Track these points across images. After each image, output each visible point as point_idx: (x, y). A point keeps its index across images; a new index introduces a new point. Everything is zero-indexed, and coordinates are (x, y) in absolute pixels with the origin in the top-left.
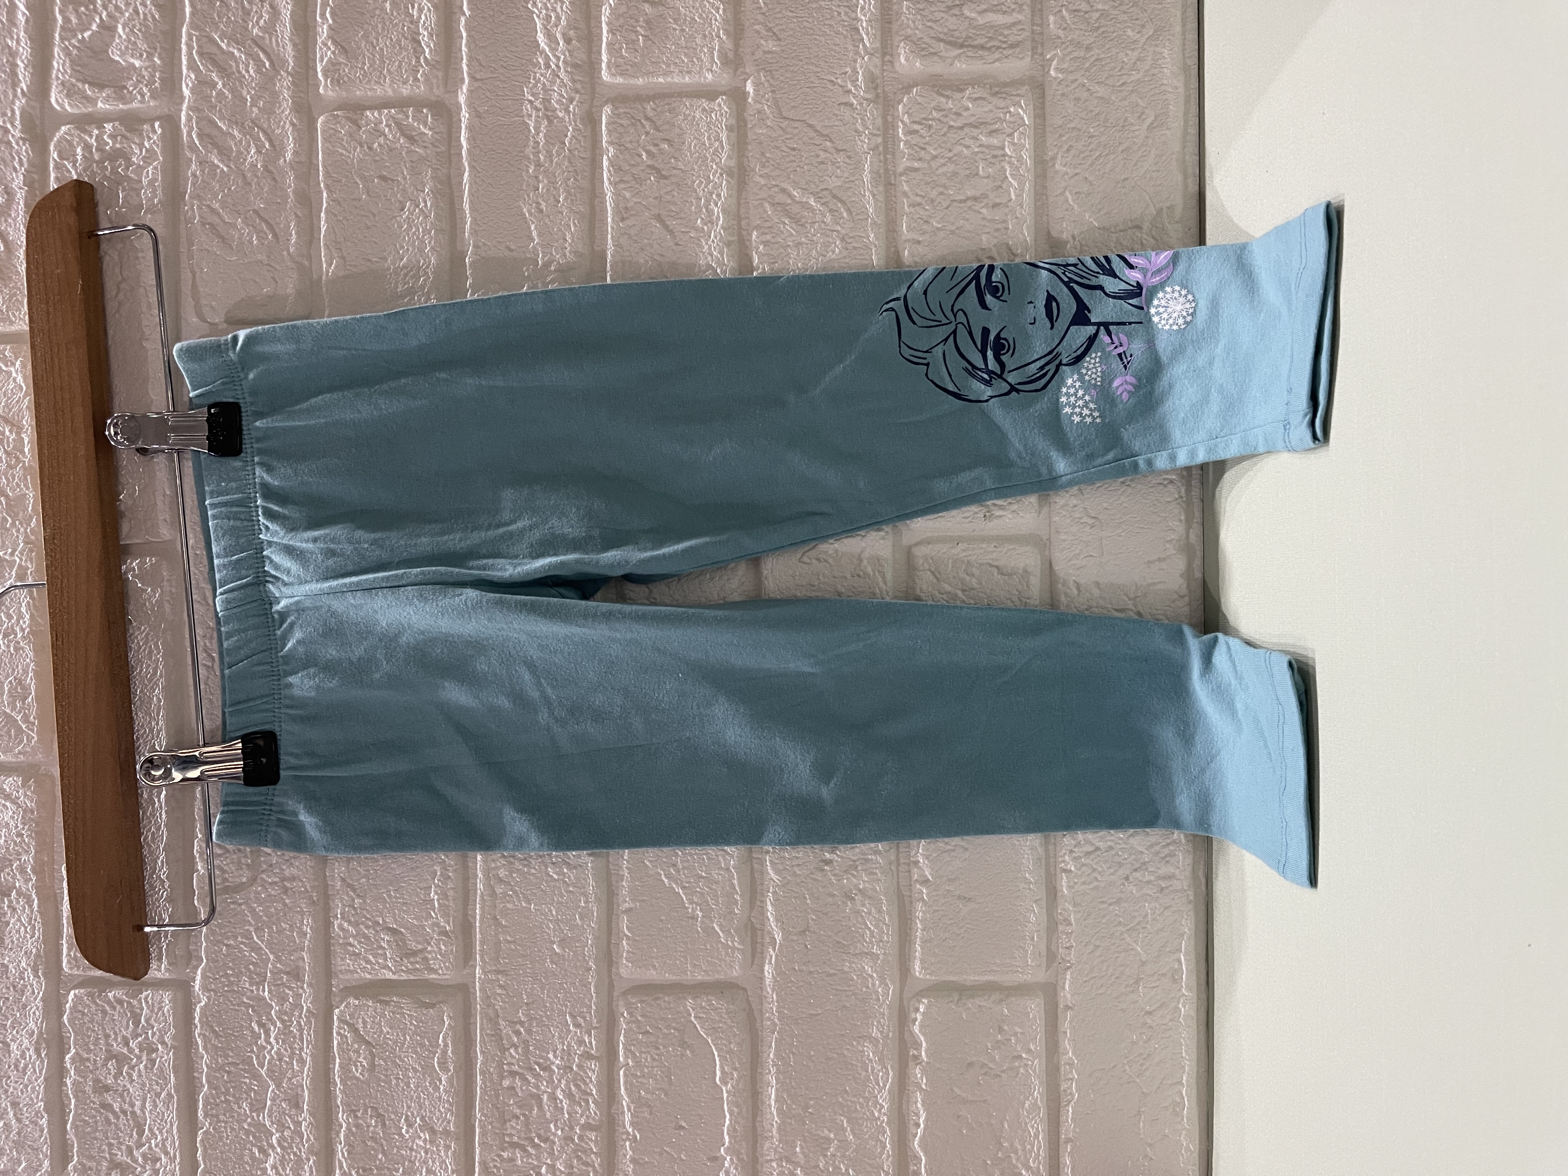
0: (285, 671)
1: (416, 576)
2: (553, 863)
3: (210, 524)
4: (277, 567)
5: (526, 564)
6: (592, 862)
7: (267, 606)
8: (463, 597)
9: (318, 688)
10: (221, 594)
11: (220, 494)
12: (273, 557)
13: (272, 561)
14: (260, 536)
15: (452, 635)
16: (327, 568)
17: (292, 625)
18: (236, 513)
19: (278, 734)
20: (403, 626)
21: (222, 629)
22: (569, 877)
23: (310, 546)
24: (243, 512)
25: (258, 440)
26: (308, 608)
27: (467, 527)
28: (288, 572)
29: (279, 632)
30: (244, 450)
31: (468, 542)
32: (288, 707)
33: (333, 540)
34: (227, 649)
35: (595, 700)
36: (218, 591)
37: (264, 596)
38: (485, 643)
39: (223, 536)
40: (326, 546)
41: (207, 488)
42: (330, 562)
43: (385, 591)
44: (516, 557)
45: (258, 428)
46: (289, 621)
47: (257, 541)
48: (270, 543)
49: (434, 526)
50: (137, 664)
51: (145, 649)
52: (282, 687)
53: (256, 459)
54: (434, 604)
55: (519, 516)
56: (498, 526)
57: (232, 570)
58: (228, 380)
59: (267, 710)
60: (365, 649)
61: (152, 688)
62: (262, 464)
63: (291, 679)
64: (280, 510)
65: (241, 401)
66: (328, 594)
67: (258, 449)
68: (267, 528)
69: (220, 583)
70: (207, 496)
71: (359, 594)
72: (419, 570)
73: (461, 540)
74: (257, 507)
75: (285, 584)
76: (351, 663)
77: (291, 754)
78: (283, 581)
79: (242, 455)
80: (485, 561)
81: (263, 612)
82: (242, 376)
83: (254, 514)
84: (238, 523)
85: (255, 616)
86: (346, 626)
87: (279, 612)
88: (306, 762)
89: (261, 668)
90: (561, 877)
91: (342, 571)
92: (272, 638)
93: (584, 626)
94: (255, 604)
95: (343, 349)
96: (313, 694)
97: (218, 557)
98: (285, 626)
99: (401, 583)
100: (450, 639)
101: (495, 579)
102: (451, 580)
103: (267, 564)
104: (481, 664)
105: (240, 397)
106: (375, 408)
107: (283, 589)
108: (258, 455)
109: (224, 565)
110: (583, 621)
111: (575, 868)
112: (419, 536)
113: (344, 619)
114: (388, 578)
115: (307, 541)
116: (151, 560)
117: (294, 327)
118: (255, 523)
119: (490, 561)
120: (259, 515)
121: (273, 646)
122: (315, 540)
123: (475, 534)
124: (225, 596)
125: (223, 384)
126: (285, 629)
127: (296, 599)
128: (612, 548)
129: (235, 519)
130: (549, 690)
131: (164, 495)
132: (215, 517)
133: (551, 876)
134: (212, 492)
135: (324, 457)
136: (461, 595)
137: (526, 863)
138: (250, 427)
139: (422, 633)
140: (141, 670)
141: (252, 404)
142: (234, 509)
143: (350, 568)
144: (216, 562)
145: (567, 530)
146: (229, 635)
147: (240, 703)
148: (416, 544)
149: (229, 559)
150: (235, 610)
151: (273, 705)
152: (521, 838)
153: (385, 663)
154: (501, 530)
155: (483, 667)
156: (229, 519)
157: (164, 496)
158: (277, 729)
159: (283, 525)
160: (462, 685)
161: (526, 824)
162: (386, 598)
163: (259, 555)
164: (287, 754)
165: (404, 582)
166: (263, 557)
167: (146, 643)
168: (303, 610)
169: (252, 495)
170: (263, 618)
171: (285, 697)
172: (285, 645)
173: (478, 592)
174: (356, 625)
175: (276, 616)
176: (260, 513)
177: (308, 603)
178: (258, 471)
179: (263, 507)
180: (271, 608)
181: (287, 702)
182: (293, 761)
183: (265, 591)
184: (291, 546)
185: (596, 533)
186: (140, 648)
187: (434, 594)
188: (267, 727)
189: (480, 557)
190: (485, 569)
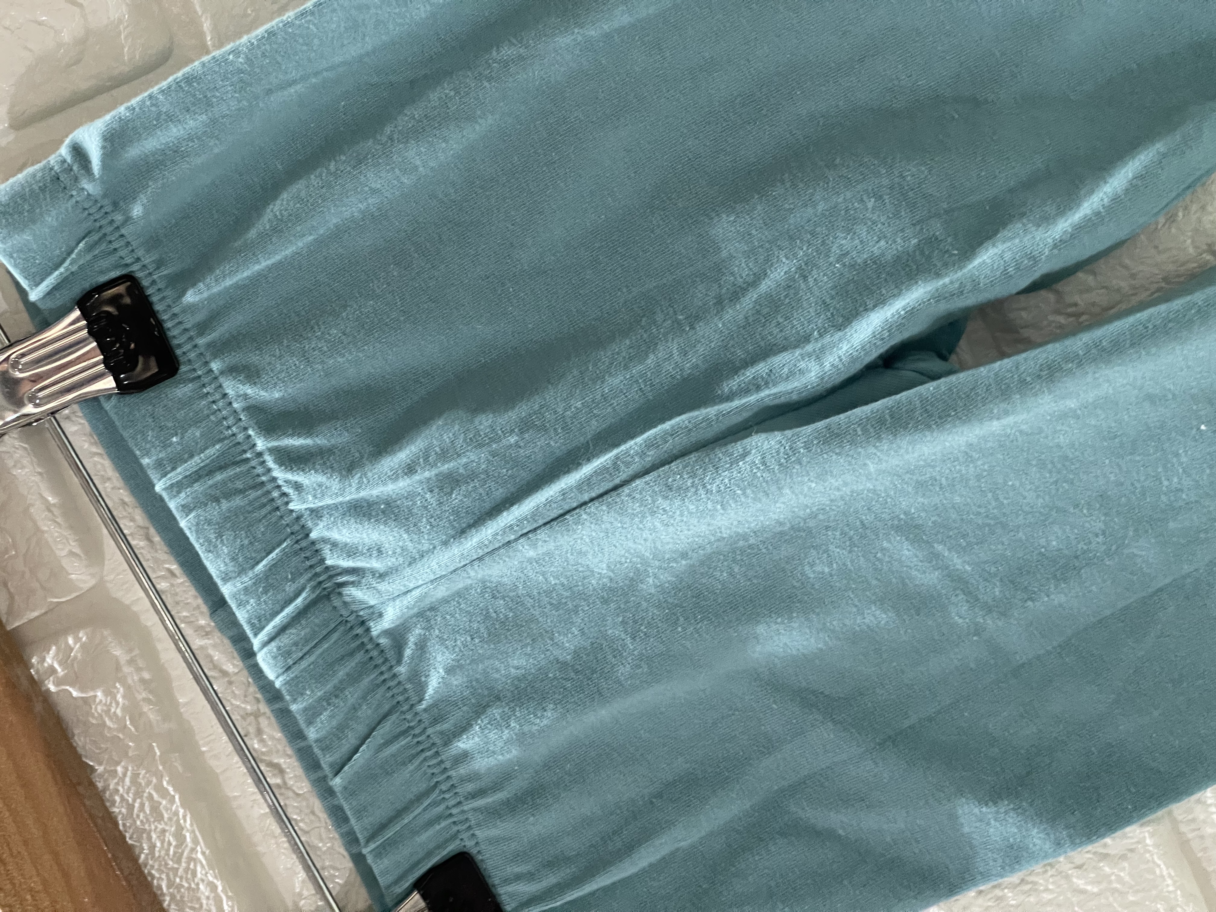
0: (442, 733)
1: (642, 454)
2: (1079, 867)
3: (183, 524)
4: (351, 551)
5: (834, 345)
6: (1152, 835)
7: (359, 631)
8: (755, 457)
9: (521, 738)
10: (265, 644)
11: (175, 461)
12: (335, 535)
13: (334, 545)
14: (291, 506)
15: (745, 537)
16: (456, 512)
17: (422, 646)
18: (224, 482)
19: (474, 851)
20: (642, 557)
21: (294, 707)
22: (1120, 880)
23: (403, 484)
24: (237, 477)
25: (203, 328)
26: (445, 601)
27: (679, 323)
28: (379, 551)
29: (402, 669)
30: (182, 359)
31: (701, 349)
32: (474, 795)
33: (444, 455)
34: (317, 741)
35: (1048, 542)
36: (256, 643)
37: (345, 613)
38: (811, 524)
39: (220, 536)
40: (434, 472)
41: (145, 461)
42: (456, 498)
43: (592, 508)
44: (806, 339)
45: (192, 308)
46: (412, 639)
47: (287, 520)
48: (316, 513)
49: (615, 347)
50: (139, 840)
51: (142, 805)
52: (448, 765)
53: (215, 366)
54: (702, 492)
55: (767, 260)
56: (737, 294)
57: (265, 592)
58: (96, 237)
59: (439, 818)
60: (581, 630)
61: (187, 870)
62: (232, 371)
63: (463, 744)
64: (309, 442)
65: (135, 268)
66: (480, 559)
67: (209, 345)
68: (298, 487)
69: (253, 625)
70: (153, 475)
71: (542, 535)
72: (639, 440)
73: (684, 353)
74: (260, 454)
75: (382, 576)
76: (563, 665)
77: (518, 878)
78: (373, 572)
79: (183, 369)
80: (750, 373)
81: (354, 645)
82: (119, 218)
83: (260, 470)
84: (238, 501)
85: (342, 658)
86: (529, 602)
87: (387, 633)
88: (551, 880)
89: (393, 748)
90: (1104, 885)
91: (487, 505)
92: (392, 684)
93: (1007, 413)
94: (335, 636)
95: (294, 82)
96: (515, 752)
97: (226, 579)
98: (408, 652)
99: (617, 481)
100: (741, 543)
101: (795, 397)
102: (709, 434)
103: (326, 551)
104: (812, 566)
105: (128, 260)
106: (404, 171)
107: (383, 586)
108: (215, 357)
109: (246, 589)
110: (1003, 405)
111: (1123, 857)
112: (600, 378)
113: (521, 591)
114: (588, 481)
115: (395, 477)
116: (77, 639)
117: (189, 79)
118: (269, 487)
119: (761, 368)
120: (269, 470)
121: (400, 698)
122: (410, 469)
123: (702, 329)
124: (273, 644)
125: (90, 248)
126: (412, 658)
127: (416, 593)
128: (980, 244)
129: (228, 495)
130: (958, 562)
131: (49, 508)
132: (186, 509)
133: (1083, 892)
134: (159, 464)
135: (345, 307)
136: (745, 454)
137: (1027, 887)
138: (176, 310)
139: (684, 555)
140: (152, 847)
141: (160, 264)
142: (219, 477)
143: (499, 493)
144: (227, 590)
145: (878, 247)
146: (312, 714)
147: (383, 827)
148: (604, 397)
149: (251, 574)
150: (304, 664)
151: (442, 807)
152: (1011, 847)
153: (628, 641)
154: (748, 301)
155: (818, 568)
156: (217, 500)
157: (50, 511)
158: (469, 845)
159: (328, 468)
160: (790, 619)
161: (1012, 818)
162: (598, 521)
163: (304, 544)
164: (507, 881)
165: (623, 476)
166: (313, 543)
167: (138, 794)
168: (432, 609)
169: (240, 437)
170: (359, 656)
171: (464, 780)
172: (421, 688)
173: (778, 436)
174: (548, 593)
175: (383, 641)
176: (271, 464)
177: (441, 592)
178: (231, 387)
179: (271, 450)
180: (368, 630)
181: (470, 787)
182: (526, 889)
183: (345, 603)
184: (363, 499)
185: (937, 228)
186: (131, 807)
187: (693, 475)
188: (451, 848)
189: (735, 369)
190: (758, 388)
